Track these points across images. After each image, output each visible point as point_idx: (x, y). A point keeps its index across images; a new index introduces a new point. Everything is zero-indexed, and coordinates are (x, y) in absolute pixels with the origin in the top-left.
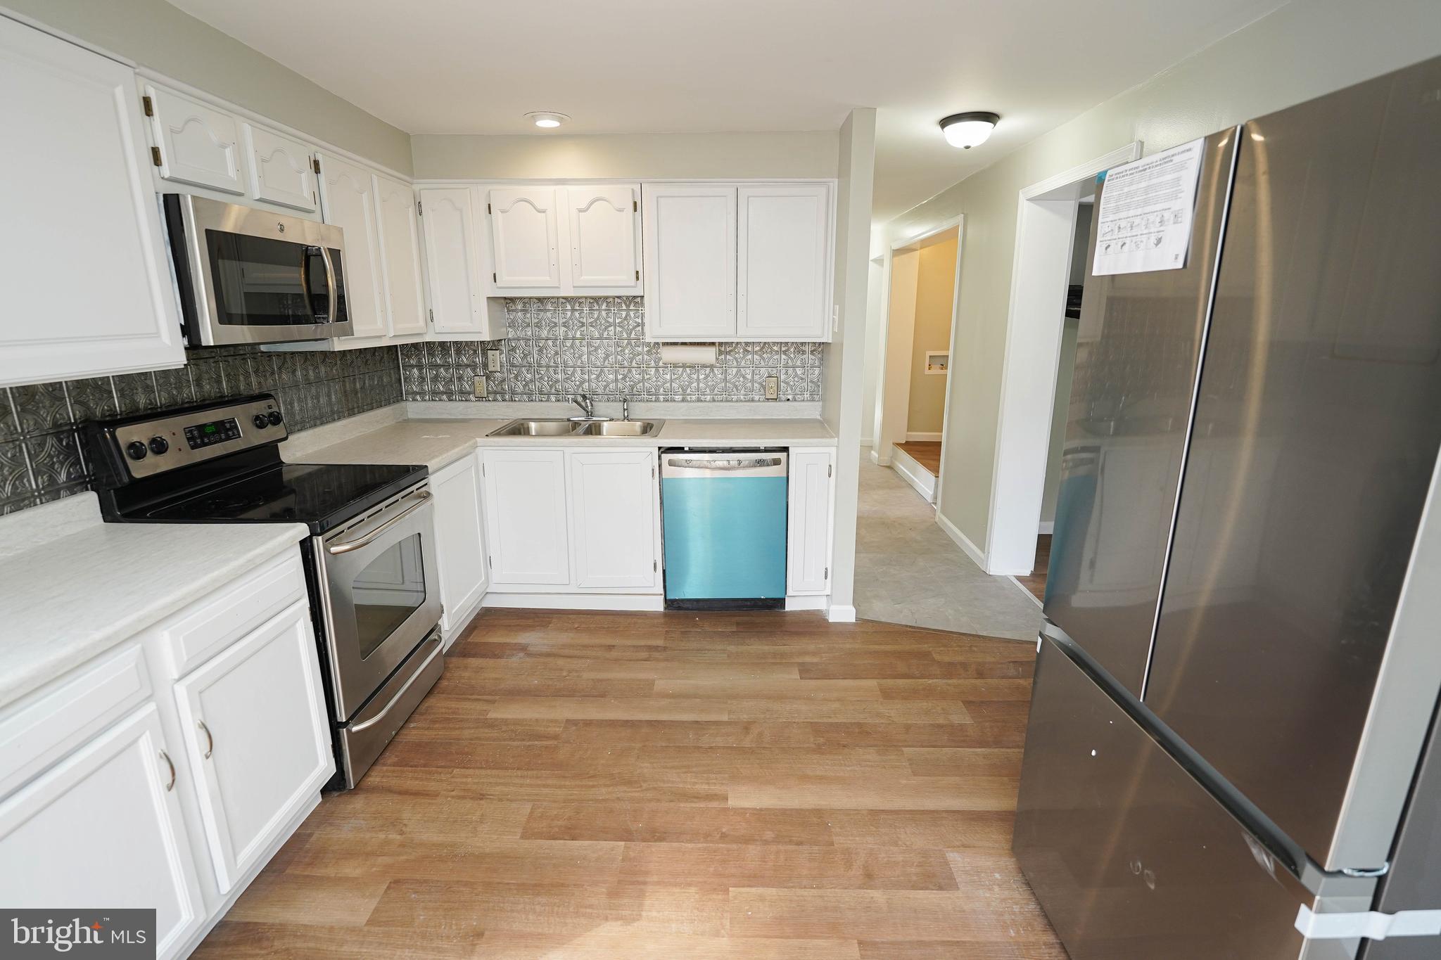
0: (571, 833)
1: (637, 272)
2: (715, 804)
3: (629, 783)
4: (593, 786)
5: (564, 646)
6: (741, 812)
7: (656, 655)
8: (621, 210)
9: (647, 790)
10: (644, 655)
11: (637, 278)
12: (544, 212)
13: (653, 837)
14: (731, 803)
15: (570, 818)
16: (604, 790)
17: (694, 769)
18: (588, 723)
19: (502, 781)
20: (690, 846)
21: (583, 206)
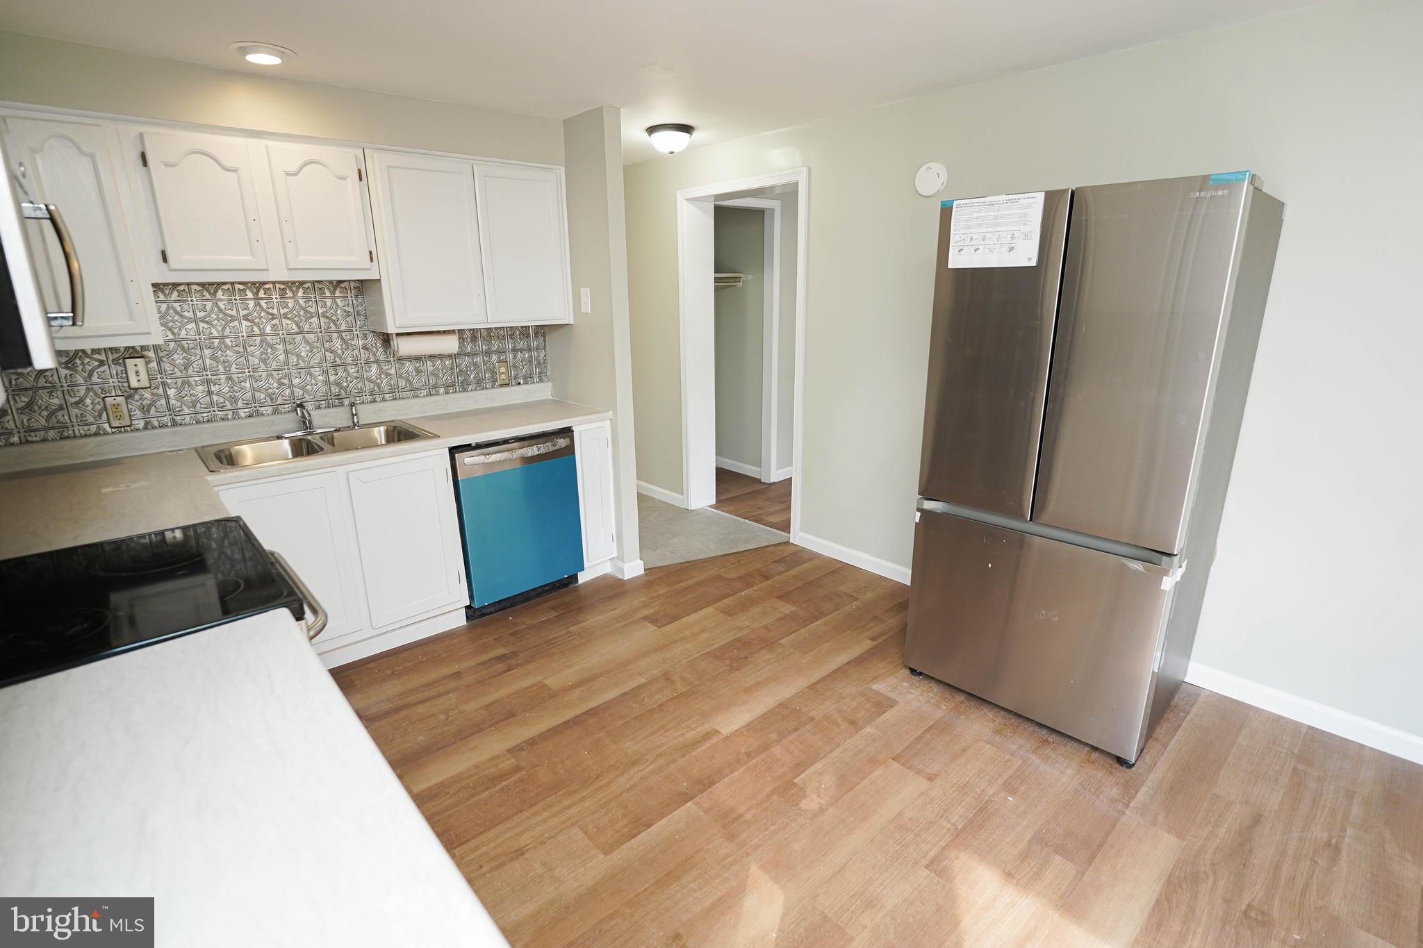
0: (641, 823)
1: (371, 252)
2: (714, 740)
3: (635, 763)
4: (610, 783)
5: (402, 695)
6: (737, 733)
7: (513, 662)
8: (343, 178)
9: (655, 759)
10: (500, 667)
11: (371, 259)
12: (235, 170)
13: (704, 785)
14: (725, 731)
15: (624, 816)
16: (622, 780)
17: (670, 726)
18: (532, 742)
19: (519, 830)
20: (736, 774)
21: (293, 169)
